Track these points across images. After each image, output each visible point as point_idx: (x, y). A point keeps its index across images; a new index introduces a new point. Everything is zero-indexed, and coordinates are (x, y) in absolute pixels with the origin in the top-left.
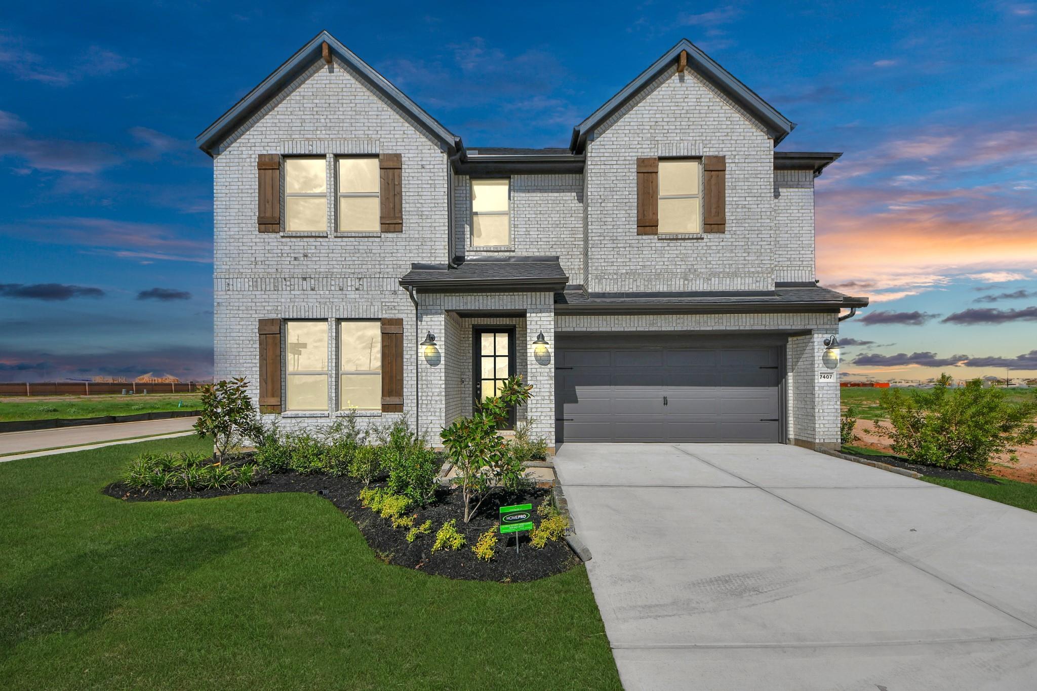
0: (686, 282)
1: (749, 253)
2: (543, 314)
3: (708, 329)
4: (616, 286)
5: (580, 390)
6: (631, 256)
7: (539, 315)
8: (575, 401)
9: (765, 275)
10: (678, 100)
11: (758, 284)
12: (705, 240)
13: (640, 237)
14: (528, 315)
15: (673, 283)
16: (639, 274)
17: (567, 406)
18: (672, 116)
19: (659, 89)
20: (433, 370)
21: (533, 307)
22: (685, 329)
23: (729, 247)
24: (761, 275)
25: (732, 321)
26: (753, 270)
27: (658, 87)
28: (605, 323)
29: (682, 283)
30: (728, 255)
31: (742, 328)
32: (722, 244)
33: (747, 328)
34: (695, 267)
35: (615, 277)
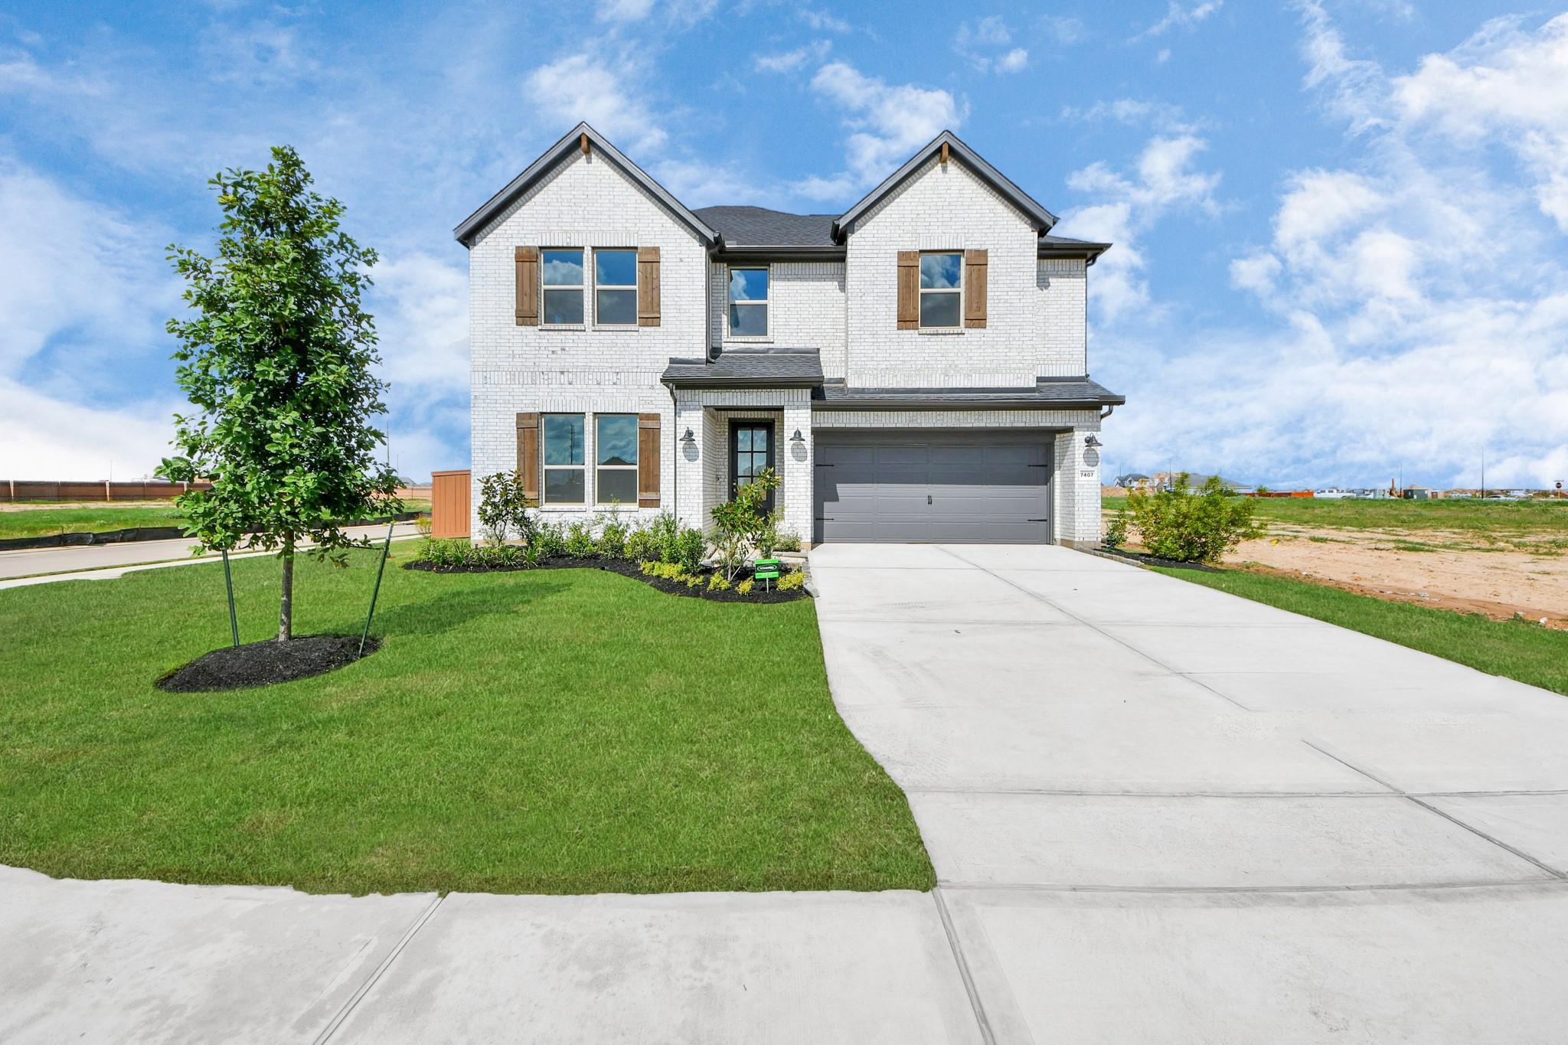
0: (947, 378)
1: (1010, 349)
2: (801, 411)
3: (968, 425)
4: (875, 381)
5: (842, 489)
6: (891, 351)
7: (796, 411)
8: (835, 498)
9: (1026, 371)
10: (941, 192)
11: (1019, 380)
12: (966, 336)
13: (900, 332)
14: (785, 411)
15: (934, 379)
16: (899, 370)
17: (827, 505)
18: (934, 208)
19: (921, 180)
20: (691, 466)
21: (790, 404)
22: (945, 426)
23: (991, 343)
24: (1022, 371)
25: (992, 418)
26: (1014, 366)
27: (920, 178)
28: (864, 419)
29: (942, 379)
30: (990, 351)
31: (1002, 425)
32: (983, 339)
33: (1007, 425)
34: (956, 362)
35: (875, 372)
